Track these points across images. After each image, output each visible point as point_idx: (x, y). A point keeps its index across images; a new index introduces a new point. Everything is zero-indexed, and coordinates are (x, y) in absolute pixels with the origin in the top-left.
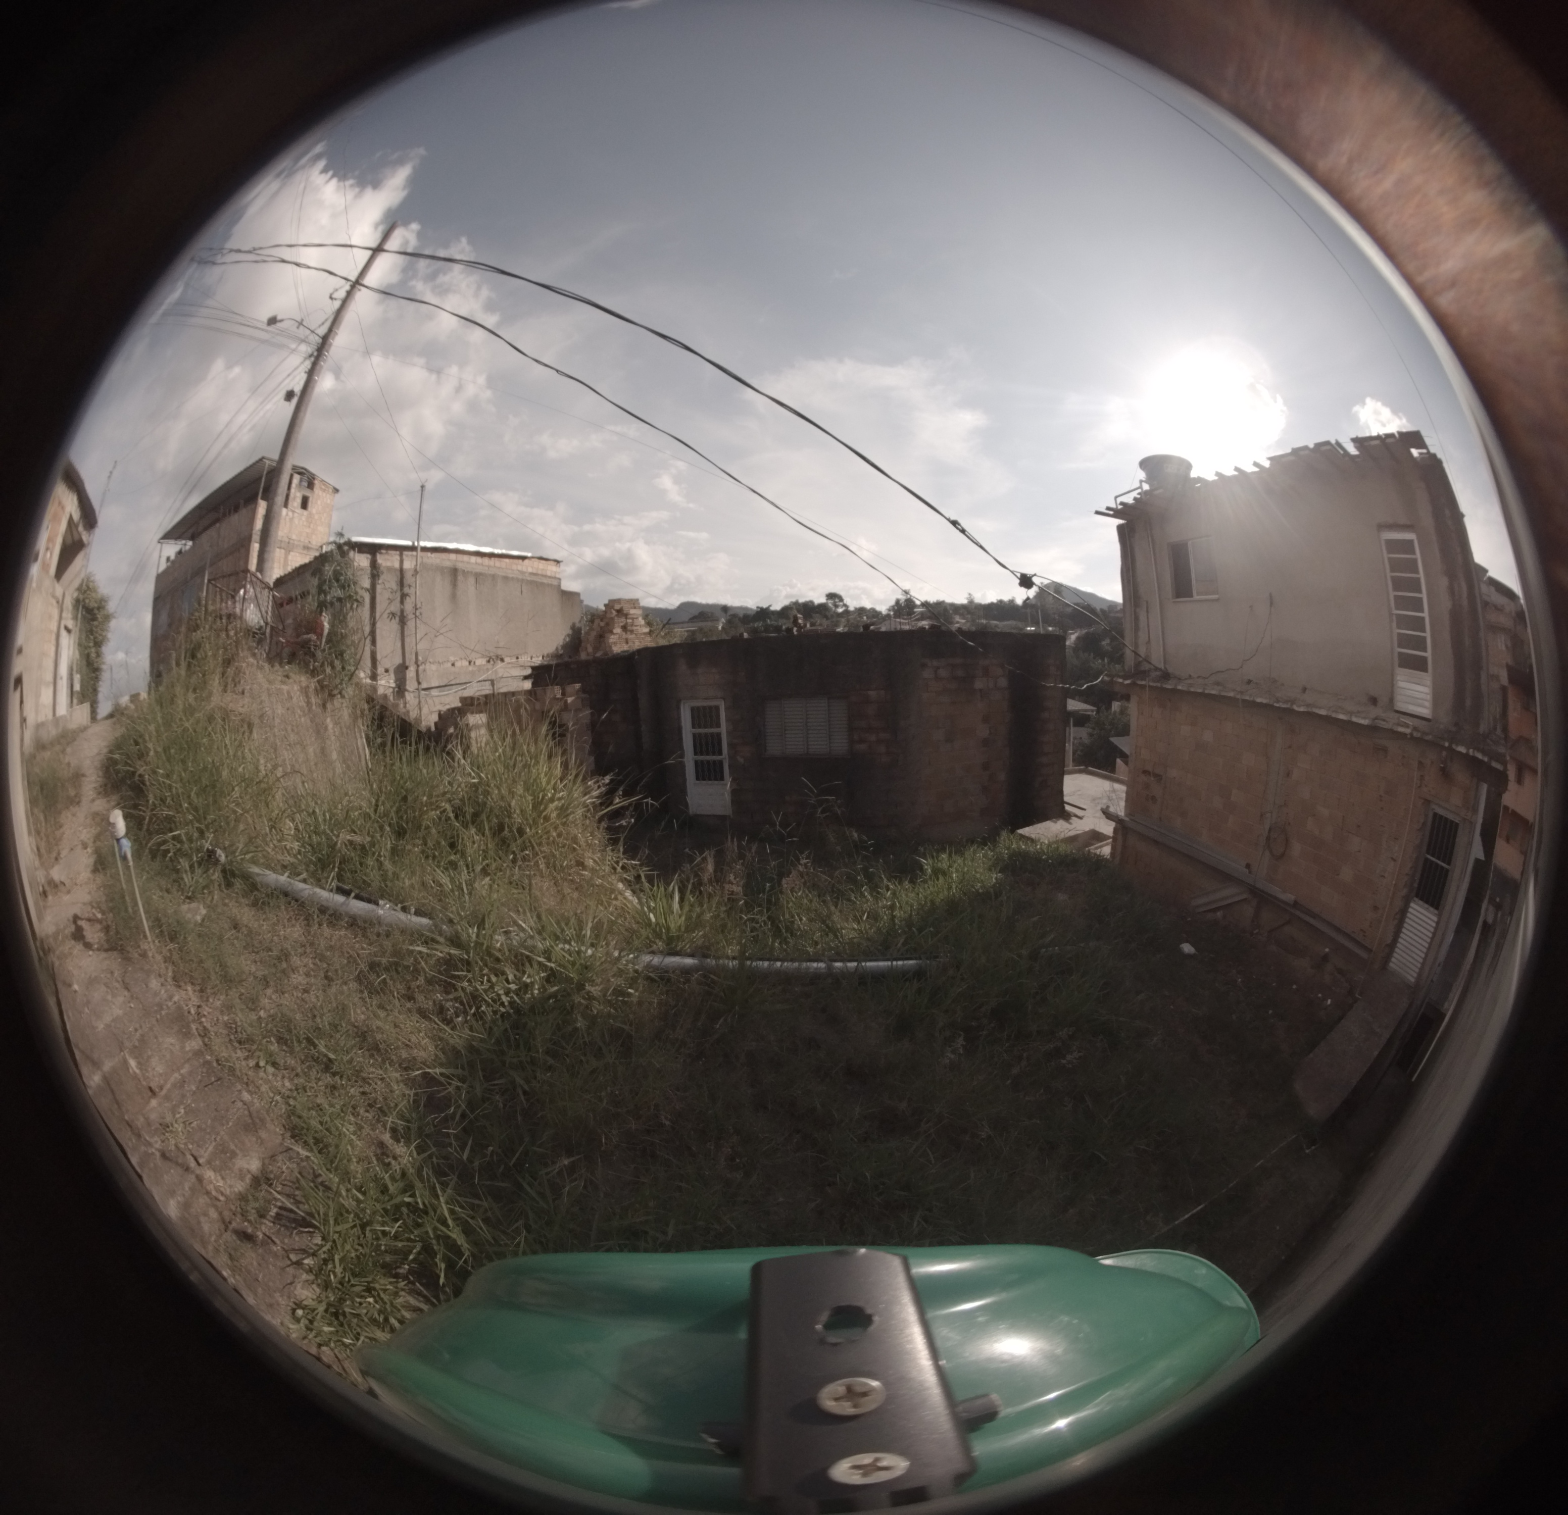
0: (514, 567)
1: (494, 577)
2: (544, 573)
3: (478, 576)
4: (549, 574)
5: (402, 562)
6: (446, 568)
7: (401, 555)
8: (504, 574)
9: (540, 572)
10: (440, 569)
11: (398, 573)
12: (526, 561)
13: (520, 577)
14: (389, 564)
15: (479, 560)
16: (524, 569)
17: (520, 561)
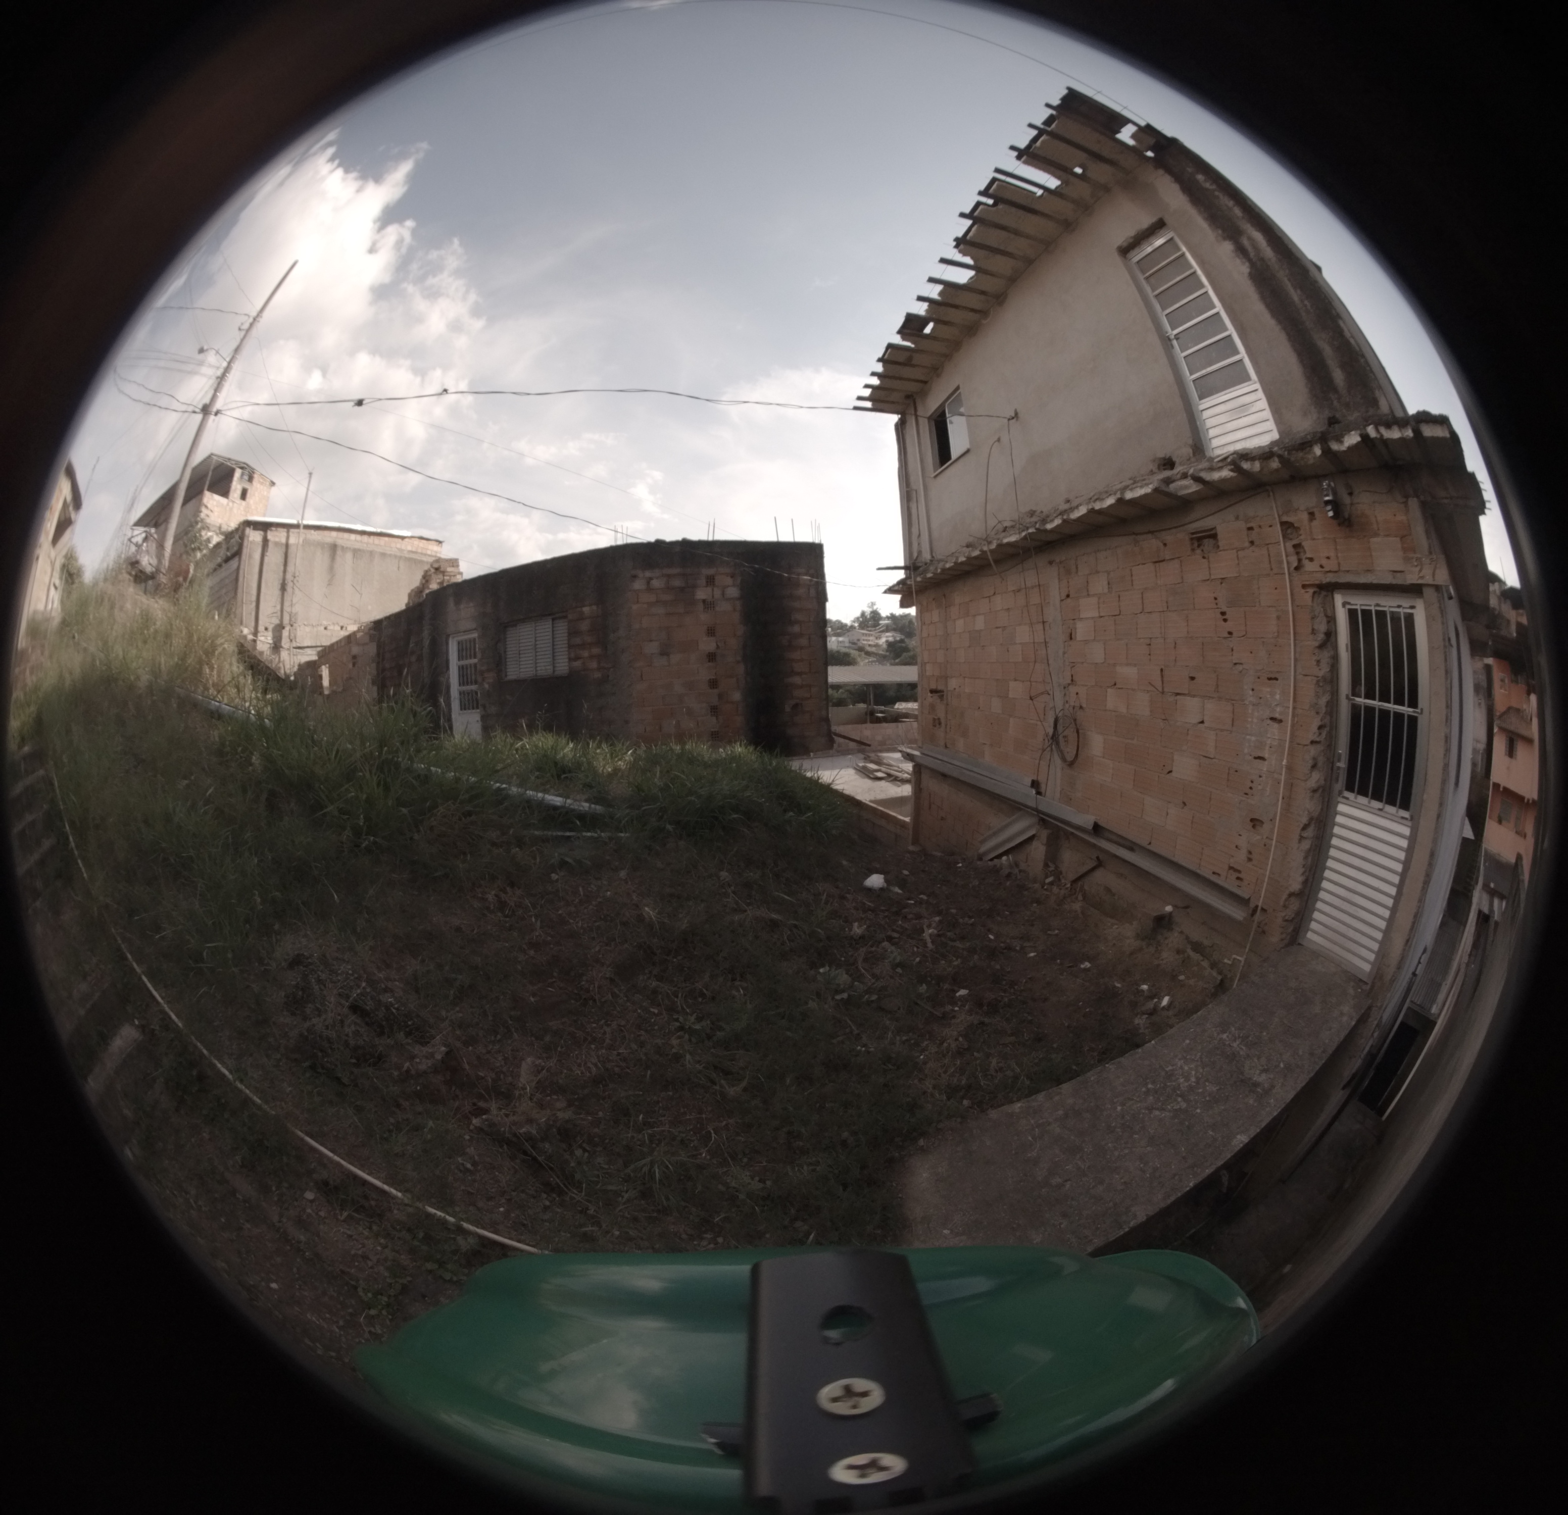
0: (393, 545)
1: (371, 553)
2: (424, 552)
3: (356, 552)
4: (429, 552)
5: (288, 538)
6: (327, 544)
7: (288, 532)
8: (382, 551)
9: (420, 551)
10: (321, 545)
11: (284, 550)
12: (406, 540)
13: (398, 554)
14: (277, 539)
15: (358, 537)
16: (403, 547)
17: (400, 540)
